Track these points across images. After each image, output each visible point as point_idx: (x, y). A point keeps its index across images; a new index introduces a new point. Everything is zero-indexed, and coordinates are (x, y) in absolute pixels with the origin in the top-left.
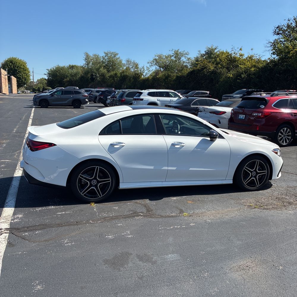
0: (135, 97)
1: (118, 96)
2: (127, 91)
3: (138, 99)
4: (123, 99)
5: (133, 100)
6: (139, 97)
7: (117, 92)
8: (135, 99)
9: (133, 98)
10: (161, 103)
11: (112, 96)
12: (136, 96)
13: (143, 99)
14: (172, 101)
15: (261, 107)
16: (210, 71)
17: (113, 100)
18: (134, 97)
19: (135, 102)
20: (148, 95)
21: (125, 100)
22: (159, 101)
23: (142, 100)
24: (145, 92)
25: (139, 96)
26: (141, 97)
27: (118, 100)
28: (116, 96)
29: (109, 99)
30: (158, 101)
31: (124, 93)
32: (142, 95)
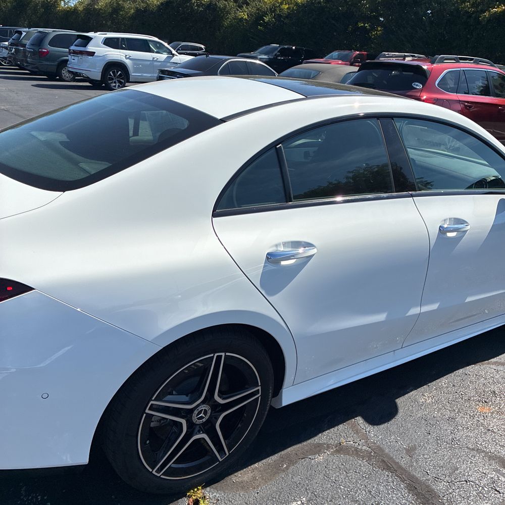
0: (73, 48)
1: (28, 43)
2: (52, 32)
3: (81, 53)
4: (44, 50)
5: (70, 53)
6: (85, 47)
7: (24, 34)
8: (75, 53)
9: (68, 50)
10: (134, 64)
11: (13, 42)
12: (76, 46)
13: (95, 53)
14: (156, 61)
15: (415, 86)
16: (203, 4)
17: (17, 51)
18: (69, 47)
19: (76, 58)
20: (104, 44)
21: (48, 52)
22: (128, 58)
23: (92, 54)
24: (98, 37)
25: (85, 45)
26: (90, 48)
27: (30, 52)
28: (24, 42)
29: (6, 48)
30: (126, 58)
31: (45, 37)
32: (91, 43)
